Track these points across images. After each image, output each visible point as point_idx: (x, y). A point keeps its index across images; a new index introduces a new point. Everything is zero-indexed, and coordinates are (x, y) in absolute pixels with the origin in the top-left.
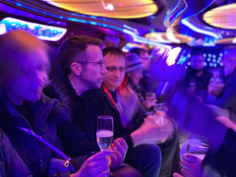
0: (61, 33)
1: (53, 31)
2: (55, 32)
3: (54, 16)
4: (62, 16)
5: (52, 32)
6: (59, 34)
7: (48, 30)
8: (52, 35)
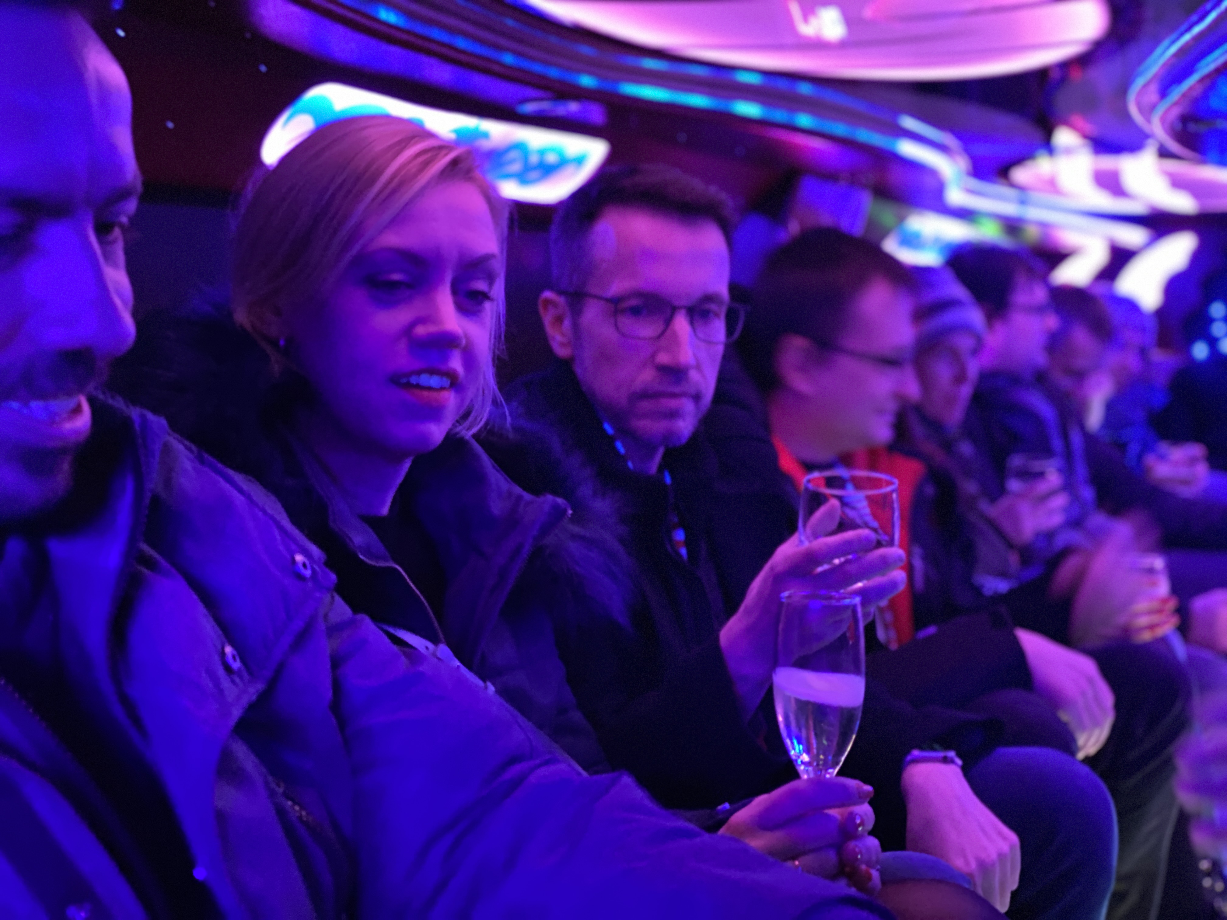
0: (579, 161)
1: (542, 152)
2: (551, 158)
3: (553, 73)
4: (590, 73)
5: (534, 159)
6: (570, 169)
7: (520, 146)
8: (534, 175)
